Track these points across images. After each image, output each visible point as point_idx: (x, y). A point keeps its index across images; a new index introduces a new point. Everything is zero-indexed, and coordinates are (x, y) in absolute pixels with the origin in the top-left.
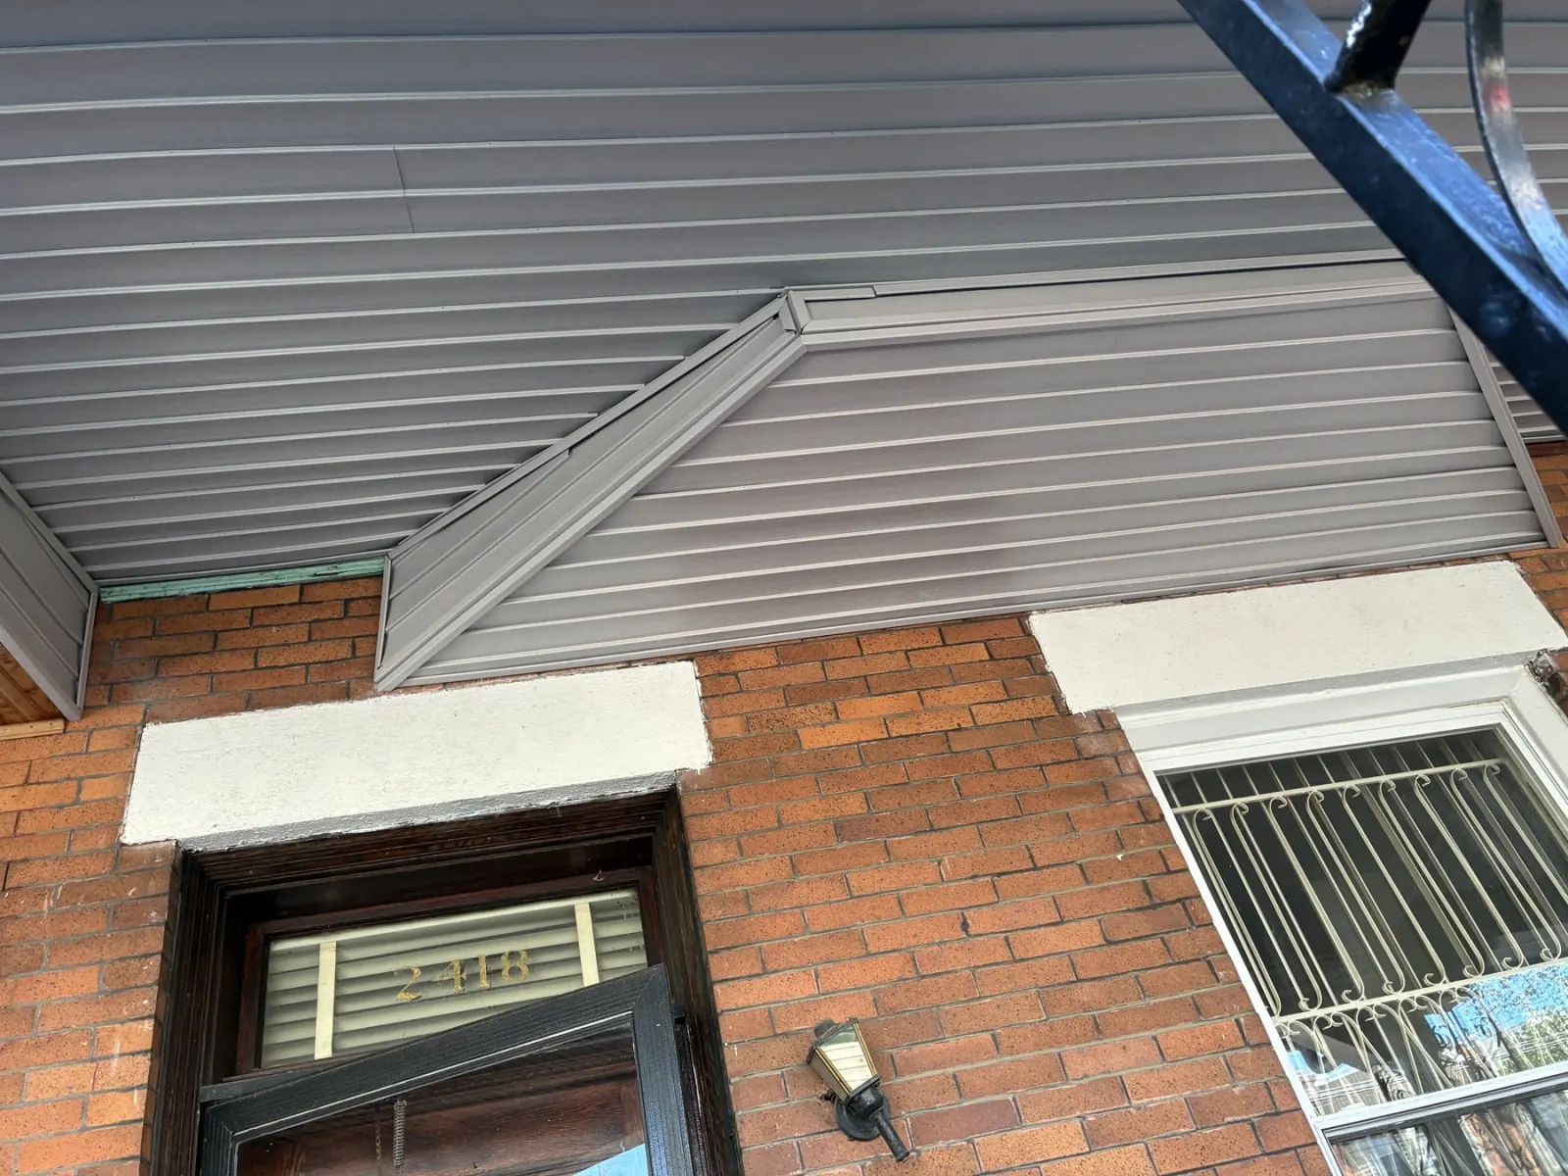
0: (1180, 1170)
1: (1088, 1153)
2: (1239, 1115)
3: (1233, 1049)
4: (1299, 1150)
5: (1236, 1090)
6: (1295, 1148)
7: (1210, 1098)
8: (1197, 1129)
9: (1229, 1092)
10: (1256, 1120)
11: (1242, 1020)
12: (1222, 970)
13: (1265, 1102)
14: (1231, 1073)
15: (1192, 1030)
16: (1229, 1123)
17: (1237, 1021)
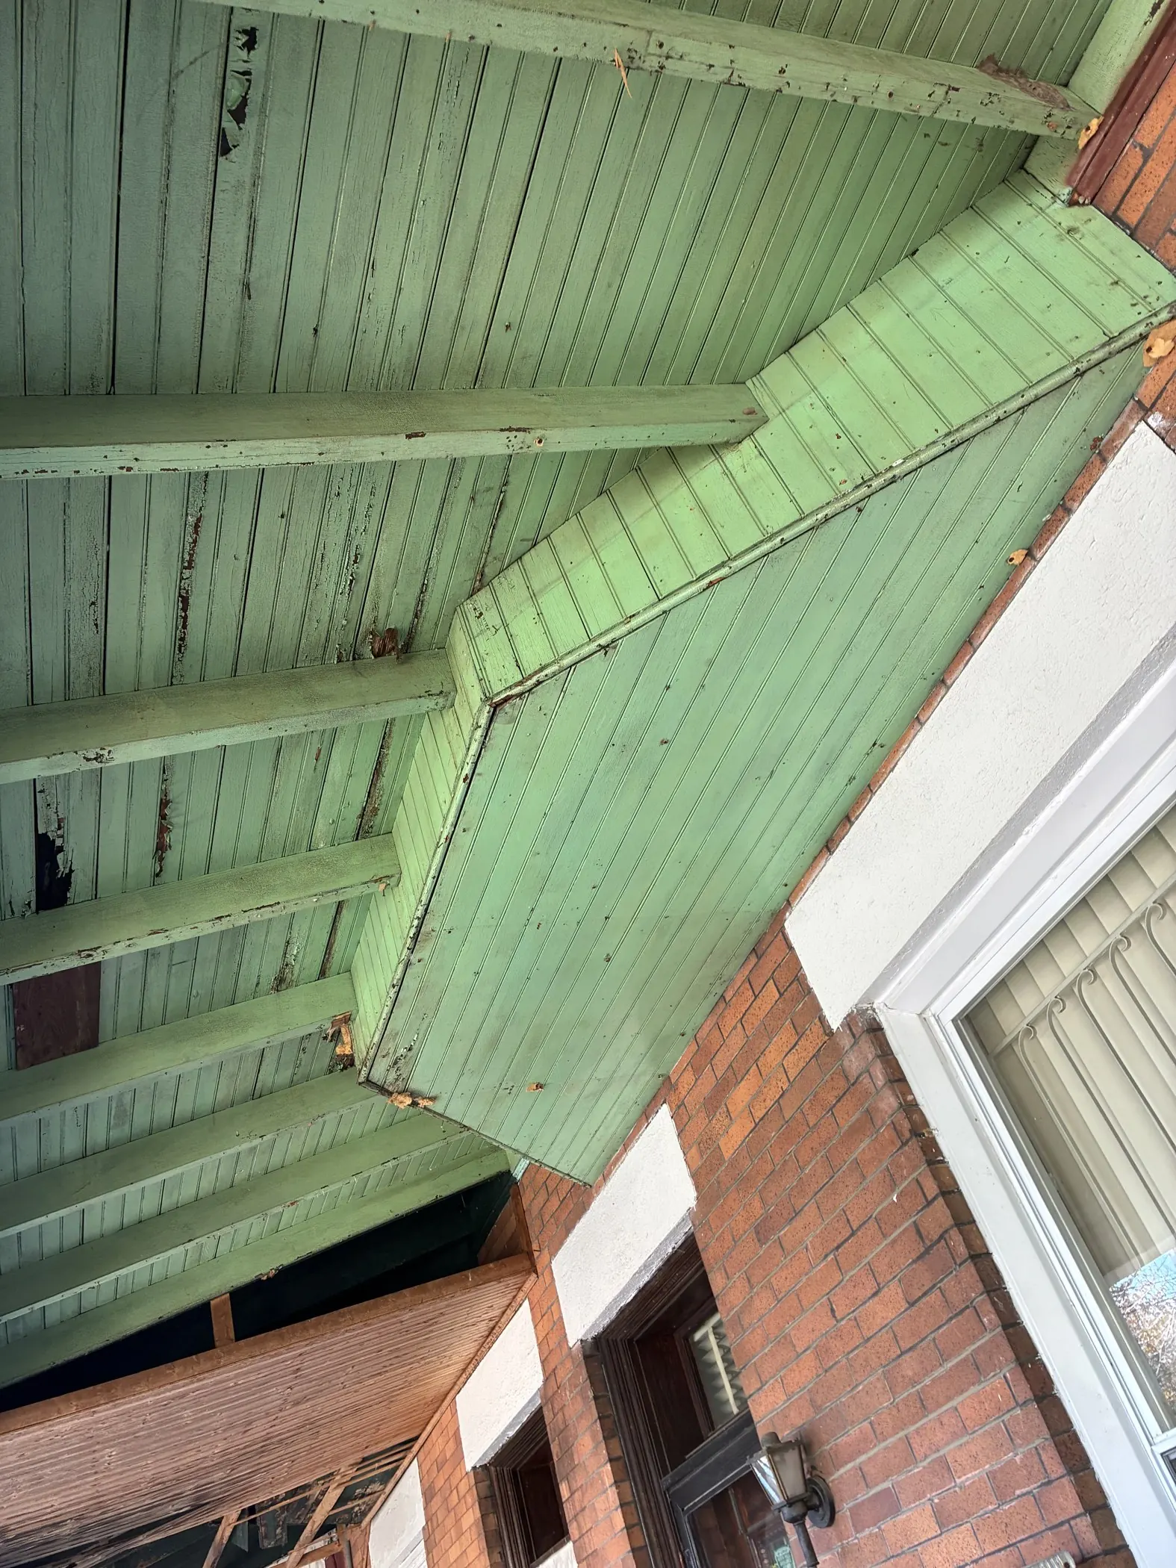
0: (996, 1548)
1: (940, 1535)
2: (1025, 1487)
3: (1009, 1411)
4: (1072, 1523)
5: (1017, 1459)
6: (1068, 1521)
7: (1001, 1469)
8: (999, 1505)
9: (1012, 1461)
10: (1034, 1491)
11: (1008, 1375)
12: (985, 1316)
13: (1039, 1471)
14: (1011, 1439)
15: (977, 1394)
16: (1019, 1496)
17: (1005, 1377)
